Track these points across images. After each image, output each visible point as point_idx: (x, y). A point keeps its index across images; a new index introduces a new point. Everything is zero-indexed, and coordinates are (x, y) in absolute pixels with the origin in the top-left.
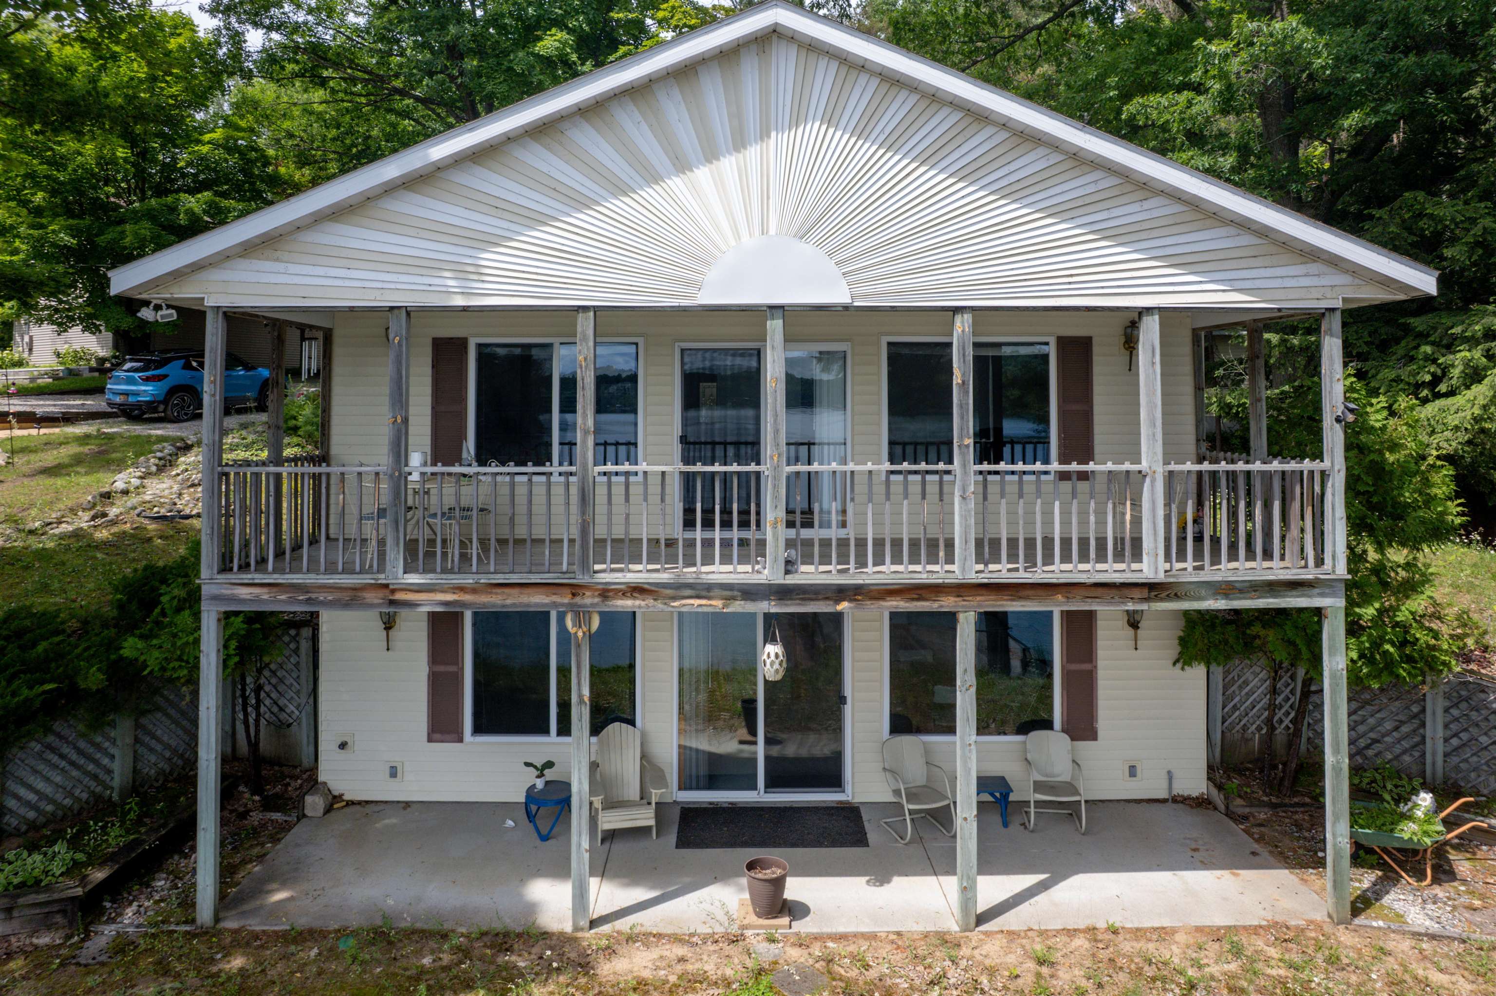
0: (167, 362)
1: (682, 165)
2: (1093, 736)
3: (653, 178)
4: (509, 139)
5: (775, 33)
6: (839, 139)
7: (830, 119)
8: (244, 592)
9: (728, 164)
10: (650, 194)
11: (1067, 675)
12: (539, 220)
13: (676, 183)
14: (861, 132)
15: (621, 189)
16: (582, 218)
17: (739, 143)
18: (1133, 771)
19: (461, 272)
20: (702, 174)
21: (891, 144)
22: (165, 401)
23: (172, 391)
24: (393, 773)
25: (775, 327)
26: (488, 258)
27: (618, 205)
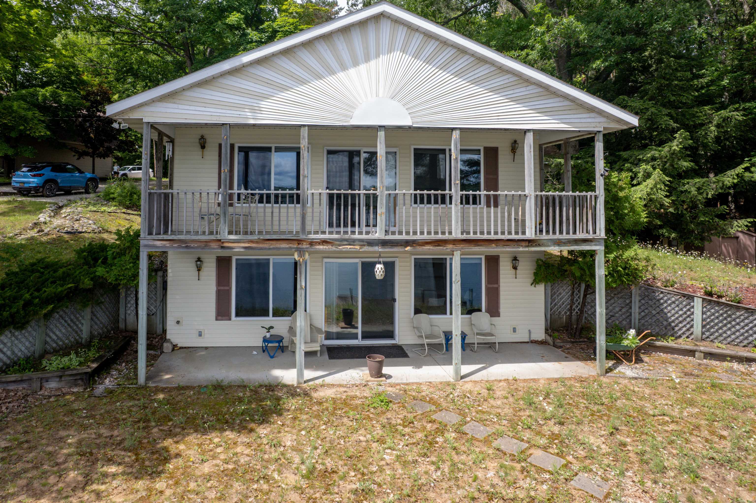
0: (43, 168)
1: (344, 68)
2: (499, 316)
3: (332, 72)
4: (274, 55)
5: (382, 15)
6: (407, 58)
7: (404, 50)
8: (158, 243)
9: (363, 67)
10: (331, 79)
11: (487, 289)
12: (285, 88)
13: (341, 75)
14: (416, 56)
15: (319, 77)
16: (303, 88)
17: (367, 59)
18: (514, 330)
19: (253, 110)
20: (352, 71)
21: (428, 61)
22: (43, 187)
23: (47, 182)
24: (200, 335)
25: (381, 134)
26: (264, 104)
27: (318, 83)
